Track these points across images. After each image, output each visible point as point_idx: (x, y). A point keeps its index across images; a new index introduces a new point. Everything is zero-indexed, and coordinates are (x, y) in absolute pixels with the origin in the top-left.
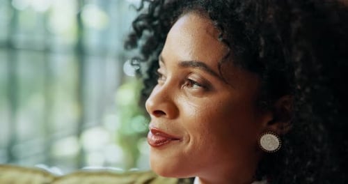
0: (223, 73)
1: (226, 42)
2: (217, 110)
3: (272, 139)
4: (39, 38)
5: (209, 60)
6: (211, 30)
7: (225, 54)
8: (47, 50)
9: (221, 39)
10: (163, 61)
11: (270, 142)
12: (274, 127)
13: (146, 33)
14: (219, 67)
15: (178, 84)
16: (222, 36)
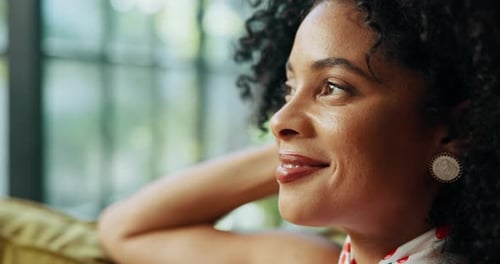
0: (372, 67)
1: (375, 26)
2: (367, 119)
3: (449, 162)
4: (144, 49)
5: (353, 55)
6: (354, 15)
7: (374, 42)
8: (154, 66)
9: (368, 22)
10: (291, 69)
11: (446, 168)
12: (450, 146)
13: (265, 43)
14: (368, 60)
15: (312, 94)
16: (369, 18)
